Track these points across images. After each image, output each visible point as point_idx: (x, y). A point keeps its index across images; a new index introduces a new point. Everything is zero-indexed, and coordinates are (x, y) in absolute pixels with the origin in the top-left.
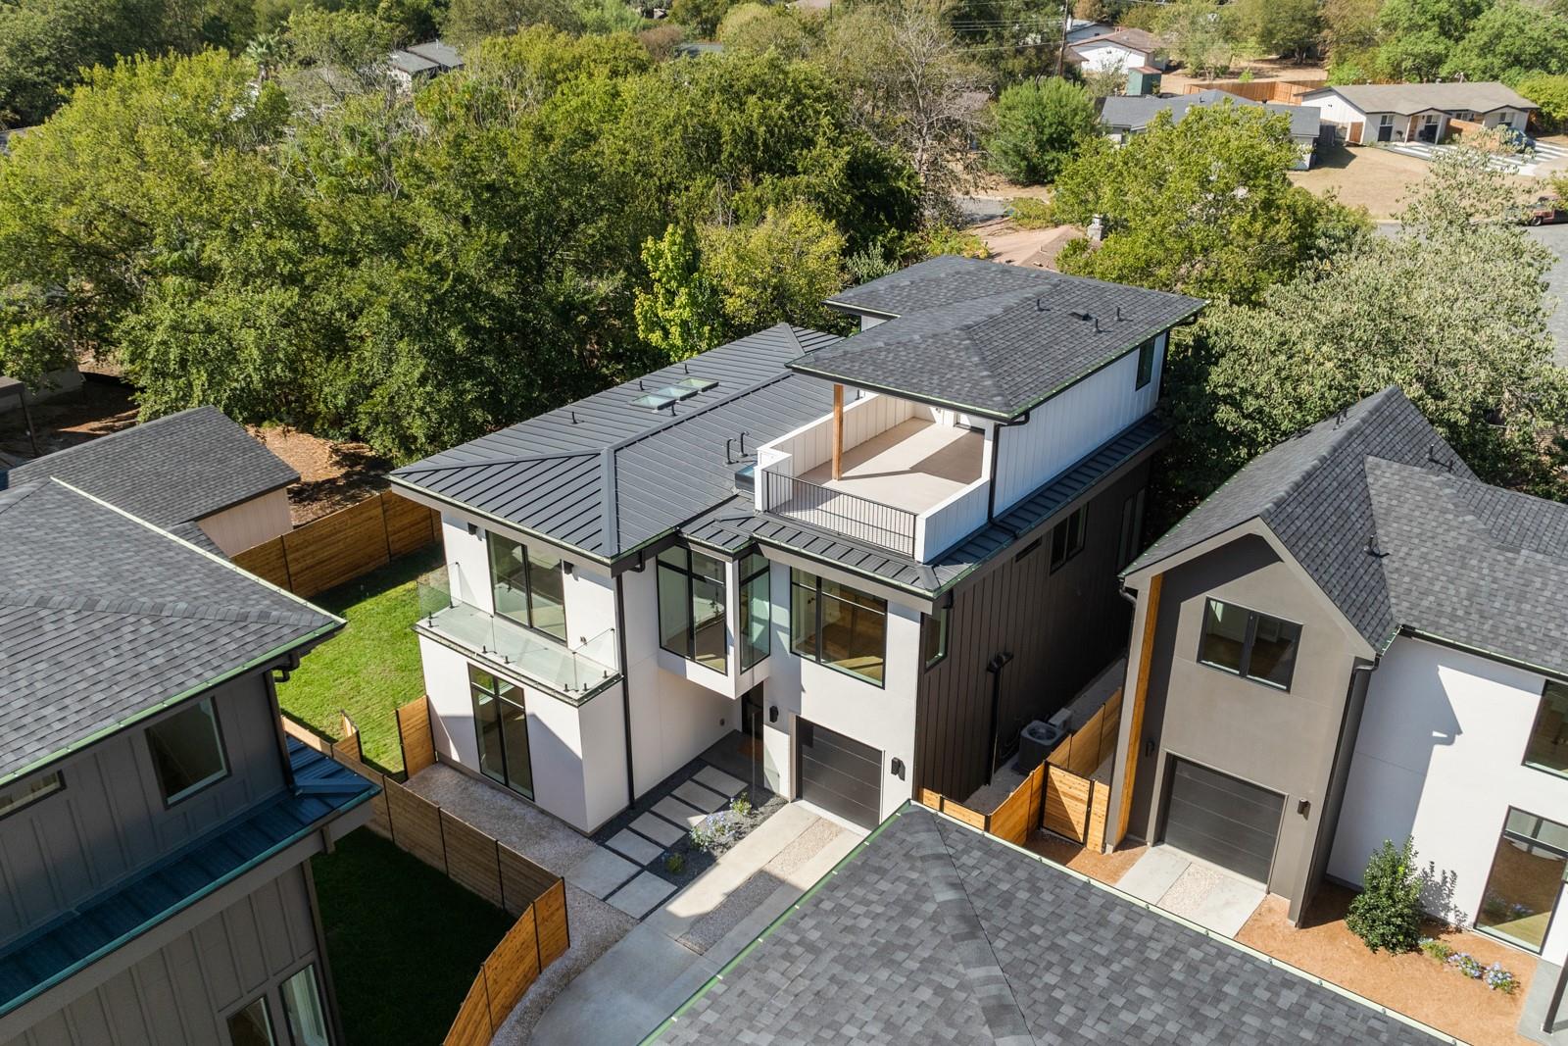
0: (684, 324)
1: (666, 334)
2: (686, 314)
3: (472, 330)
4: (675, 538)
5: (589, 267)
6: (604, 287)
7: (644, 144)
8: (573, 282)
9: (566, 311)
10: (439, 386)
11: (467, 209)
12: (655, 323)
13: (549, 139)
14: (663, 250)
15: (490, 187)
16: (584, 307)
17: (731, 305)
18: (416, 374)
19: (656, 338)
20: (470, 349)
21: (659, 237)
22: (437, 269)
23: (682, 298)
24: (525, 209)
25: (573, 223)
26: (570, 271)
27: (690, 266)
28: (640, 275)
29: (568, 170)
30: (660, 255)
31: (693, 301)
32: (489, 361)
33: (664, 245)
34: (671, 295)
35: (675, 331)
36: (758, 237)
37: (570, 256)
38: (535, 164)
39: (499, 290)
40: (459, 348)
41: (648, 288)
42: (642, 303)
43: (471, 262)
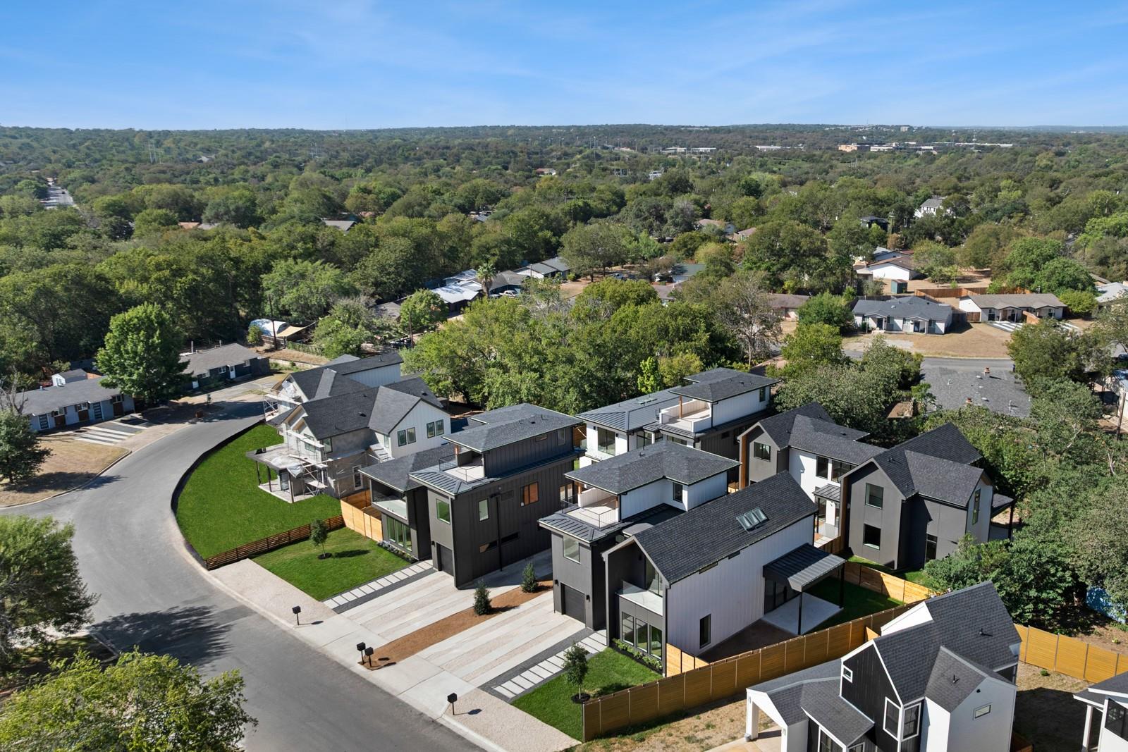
0: (652, 386)
1: (647, 389)
2: (653, 383)
3: (591, 386)
4: (641, 429)
5: (625, 369)
6: (629, 375)
7: (645, 330)
8: (621, 373)
9: (619, 380)
10: (580, 401)
11: (591, 351)
12: (643, 385)
13: (615, 332)
14: (646, 364)
15: (598, 345)
16: (623, 380)
17: (665, 380)
18: (574, 398)
19: (643, 389)
20: (590, 390)
21: (646, 360)
22: (584, 369)
23: (652, 378)
24: (607, 351)
25: (621, 355)
26: (619, 370)
27: (655, 369)
28: (640, 372)
29: (621, 341)
30: (646, 365)
31: (655, 379)
32: (594, 395)
33: (647, 363)
34: (649, 377)
35: (649, 387)
36: (676, 360)
37: (620, 365)
38: (611, 339)
39: (599, 374)
40: (587, 390)
41: (642, 375)
42: (640, 379)
43: (592, 366)
